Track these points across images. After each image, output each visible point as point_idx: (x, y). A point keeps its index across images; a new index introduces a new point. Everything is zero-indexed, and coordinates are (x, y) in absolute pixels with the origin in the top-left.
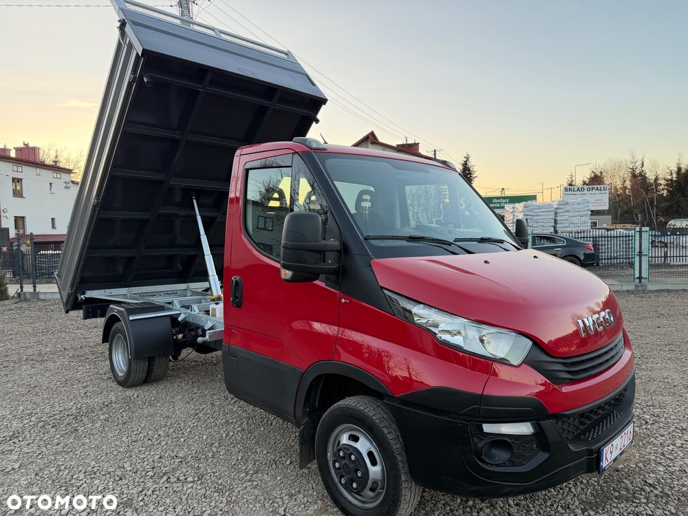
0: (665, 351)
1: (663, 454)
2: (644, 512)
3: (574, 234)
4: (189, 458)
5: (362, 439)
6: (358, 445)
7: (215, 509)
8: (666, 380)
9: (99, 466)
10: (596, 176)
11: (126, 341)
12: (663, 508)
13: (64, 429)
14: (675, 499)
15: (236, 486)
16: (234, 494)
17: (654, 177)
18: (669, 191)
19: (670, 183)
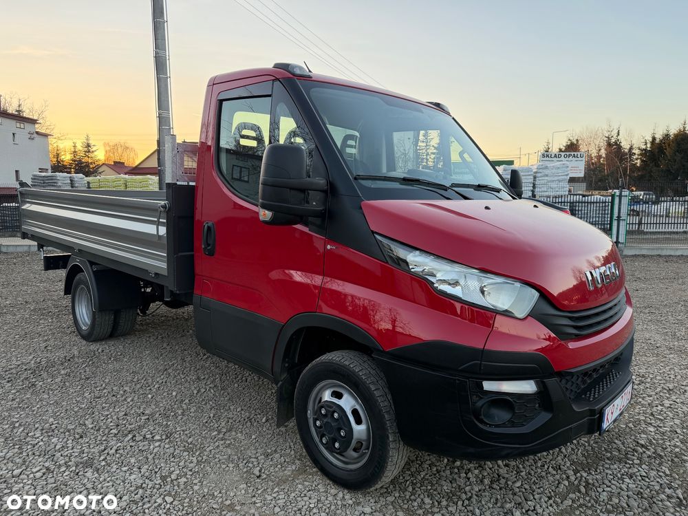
0: (644, 313)
1: (652, 414)
2: (638, 474)
3: (551, 199)
4: (157, 415)
5: (346, 396)
6: (341, 403)
7: (185, 470)
8: (649, 341)
9: (58, 423)
10: (572, 144)
11: (90, 292)
12: (657, 470)
13: (21, 383)
14: (669, 460)
15: (207, 445)
16: (206, 453)
17: (628, 147)
18: (642, 161)
19: (644, 152)
